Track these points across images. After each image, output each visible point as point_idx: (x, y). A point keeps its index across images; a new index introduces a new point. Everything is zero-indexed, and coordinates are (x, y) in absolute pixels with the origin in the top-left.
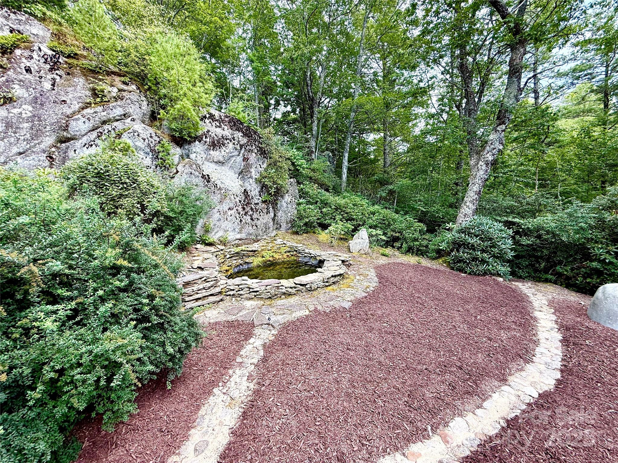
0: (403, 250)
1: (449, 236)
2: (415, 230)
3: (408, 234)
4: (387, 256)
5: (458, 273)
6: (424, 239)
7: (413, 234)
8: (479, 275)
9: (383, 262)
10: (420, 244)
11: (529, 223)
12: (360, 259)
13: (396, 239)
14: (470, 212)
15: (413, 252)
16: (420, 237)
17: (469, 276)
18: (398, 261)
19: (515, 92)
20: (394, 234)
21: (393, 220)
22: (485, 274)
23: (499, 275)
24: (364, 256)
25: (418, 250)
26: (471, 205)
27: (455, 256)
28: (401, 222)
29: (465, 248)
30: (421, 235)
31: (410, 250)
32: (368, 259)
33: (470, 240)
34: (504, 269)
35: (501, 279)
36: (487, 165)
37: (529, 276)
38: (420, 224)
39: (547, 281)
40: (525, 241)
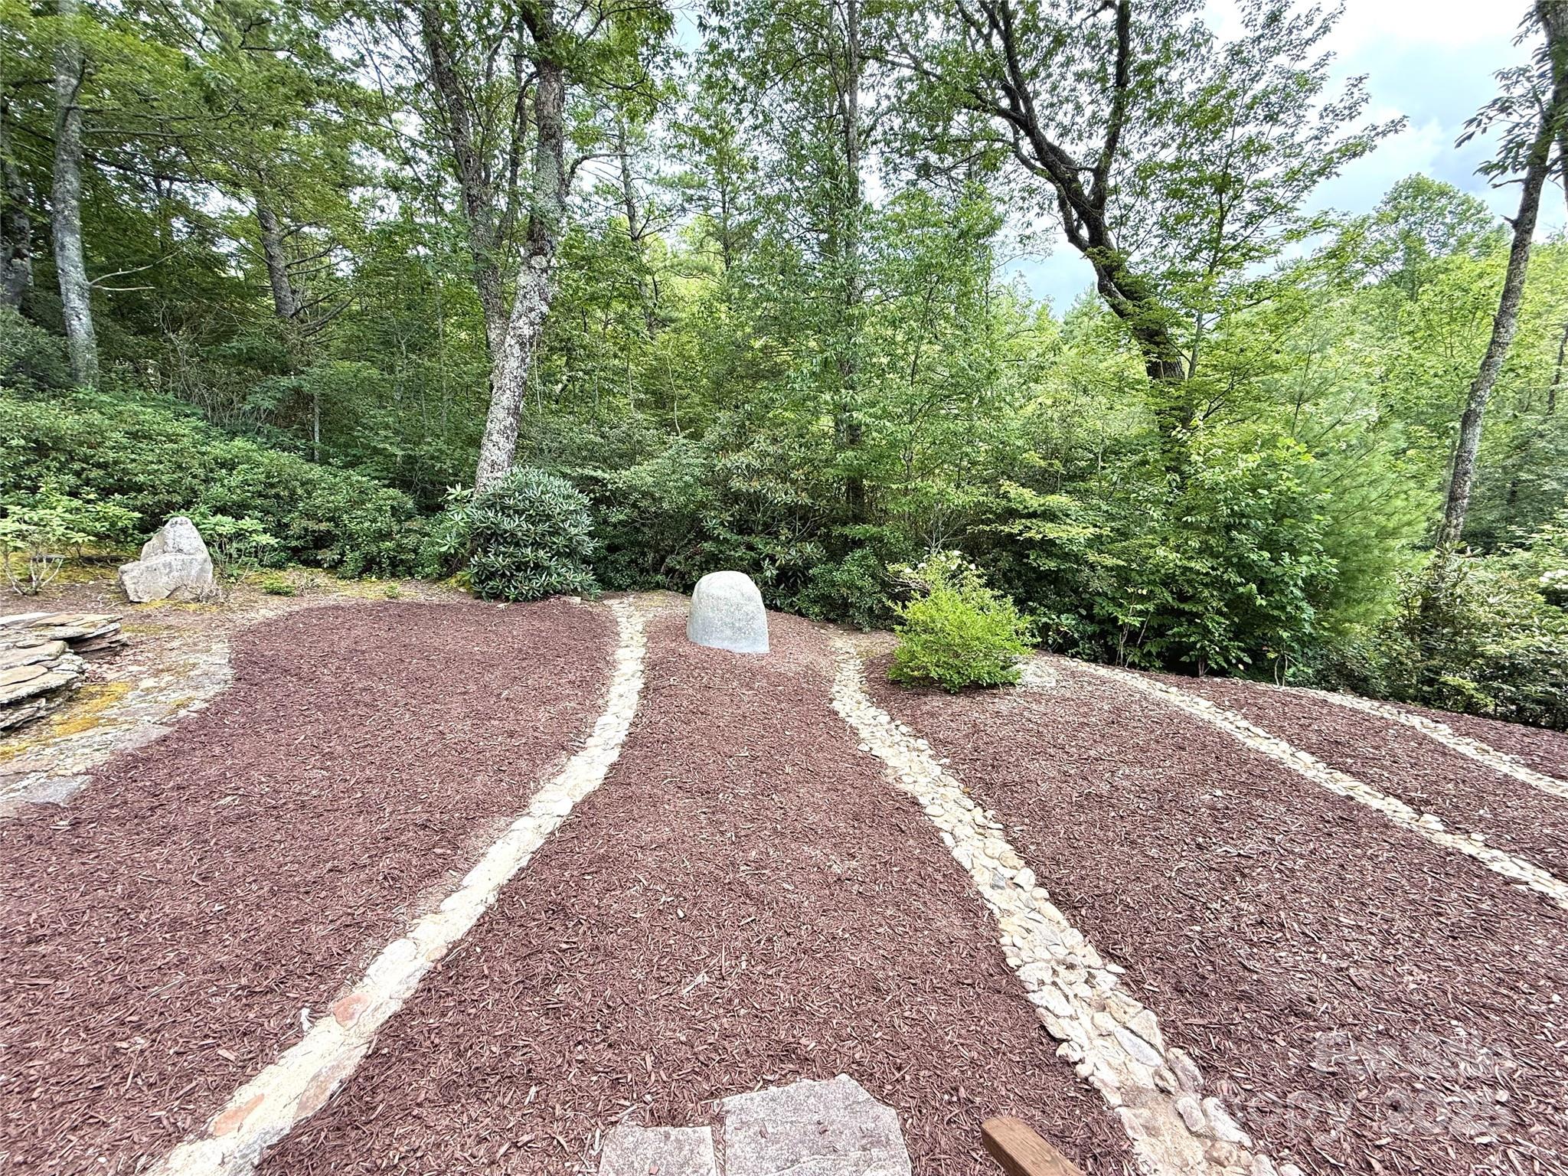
0: (350, 567)
1: (457, 518)
2: (379, 510)
3: (357, 523)
4: (286, 594)
5: (492, 603)
6: (409, 531)
7: (374, 521)
8: (534, 599)
9: (271, 614)
10: (399, 545)
11: (622, 478)
12: (172, 620)
13: (322, 541)
14: (502, 457)
15: (382, 571)
16: (396, 528)
17: (513, 607)
18: (330, 600)
19: (553, 185)
20: (312, 525)
21: (303, 484)
22: (546, 595)
23: (575, 592)
24: (193, 606)
25: (394, 563)
26: (502, 441)
27: (480, 564)
28: (333, 489)
29: (499, 544)
30: (399, 522)
31: (370, 566)
32: (207, 615)
33: (508, 524)
34: (583, 577)
35: (578, 600)
36: (522, 345)
37: (634, 583)
38: (392, 492)
39: (658, 586)
40: (617, 515)
